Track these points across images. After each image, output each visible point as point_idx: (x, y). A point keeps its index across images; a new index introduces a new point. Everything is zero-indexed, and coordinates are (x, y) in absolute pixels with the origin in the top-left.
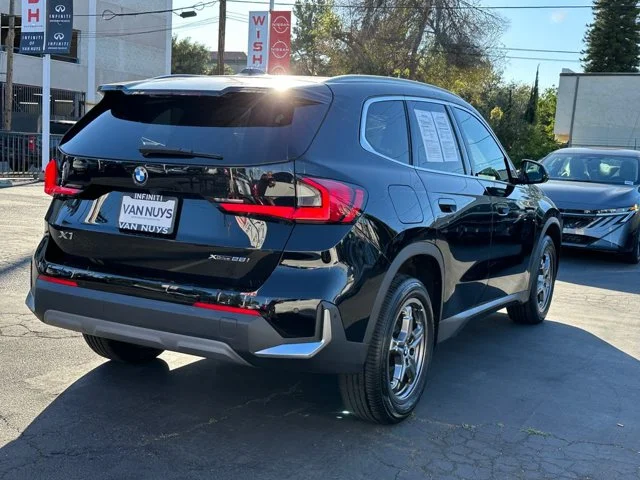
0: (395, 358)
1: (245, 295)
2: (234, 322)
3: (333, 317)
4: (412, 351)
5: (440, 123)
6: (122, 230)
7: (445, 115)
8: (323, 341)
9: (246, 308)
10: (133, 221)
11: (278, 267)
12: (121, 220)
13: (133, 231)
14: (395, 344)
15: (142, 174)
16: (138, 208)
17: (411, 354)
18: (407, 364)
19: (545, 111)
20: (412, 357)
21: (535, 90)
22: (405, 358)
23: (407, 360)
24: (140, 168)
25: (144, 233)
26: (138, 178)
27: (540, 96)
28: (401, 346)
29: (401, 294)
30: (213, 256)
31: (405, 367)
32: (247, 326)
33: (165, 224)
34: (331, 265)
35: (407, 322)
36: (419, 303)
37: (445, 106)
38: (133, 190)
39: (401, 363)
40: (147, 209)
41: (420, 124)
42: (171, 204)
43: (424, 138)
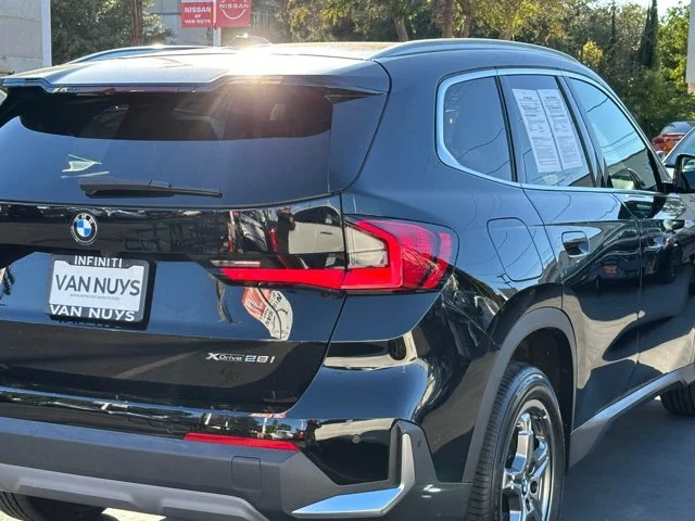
0: (510, 500)
1: (264, 418)
2: (257, 463)
3: (415, 445)
4: (534, 485)
5: (551, 107)
6: (54, 317)
7: (556, 93)
8: (402, 486)
9: (270, 438)
10: (74, 302)
11: (321, 369)
12: (53, 300)
13: (74, 319)
14: (509, 478)
15: (87, 225)
16: (81, 280)
17: (533, 491)
18: (528, 508)
19: (669, 45)
20: (534, 495)
21: (653, 12)
22: (523, 498)
23: (527, 501)
24: (84, 215)
25: (94, 320)
26: (81, 231)
27: (659, 19)
28: (518, 480)
29: (514, 397)
30: (213, 356)
31: (526, 513)
32: (278, 468)
33: (128, 305)
34: (406, 362)
35: (524, 441)
36: (541, 406)
37: (556, 77)
38: (70, 250)
39: (519, 508)
40: (97, 281)
41: (523, 112)
42: (137, 272)
43: (531, 135)
